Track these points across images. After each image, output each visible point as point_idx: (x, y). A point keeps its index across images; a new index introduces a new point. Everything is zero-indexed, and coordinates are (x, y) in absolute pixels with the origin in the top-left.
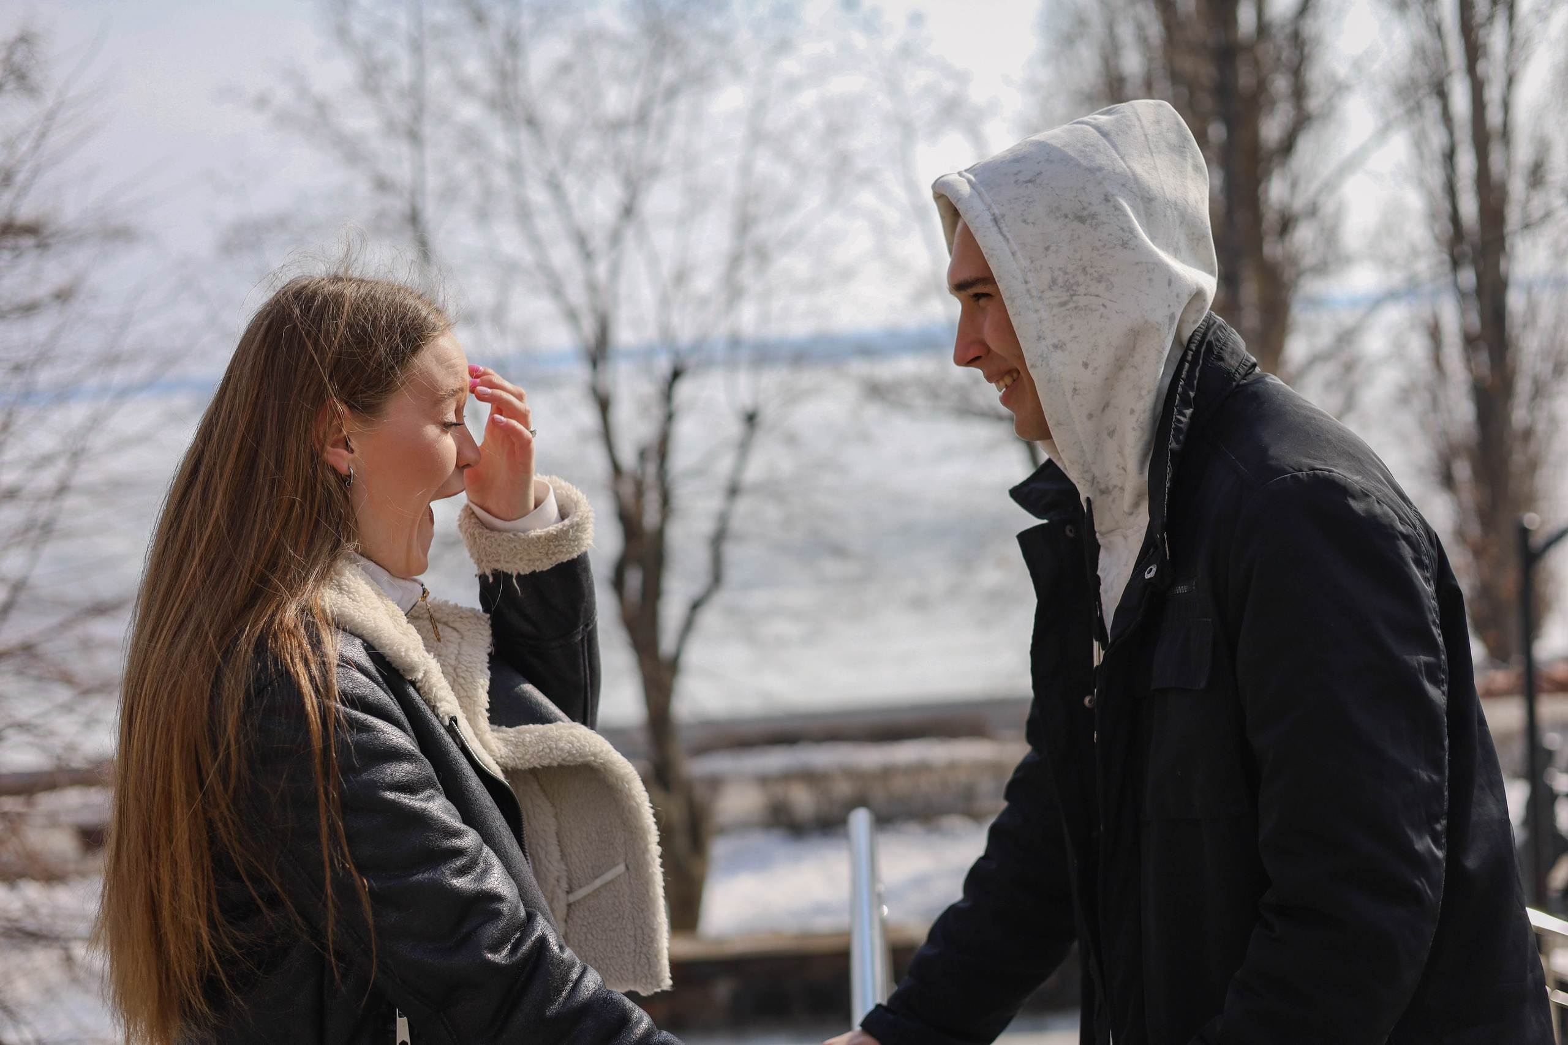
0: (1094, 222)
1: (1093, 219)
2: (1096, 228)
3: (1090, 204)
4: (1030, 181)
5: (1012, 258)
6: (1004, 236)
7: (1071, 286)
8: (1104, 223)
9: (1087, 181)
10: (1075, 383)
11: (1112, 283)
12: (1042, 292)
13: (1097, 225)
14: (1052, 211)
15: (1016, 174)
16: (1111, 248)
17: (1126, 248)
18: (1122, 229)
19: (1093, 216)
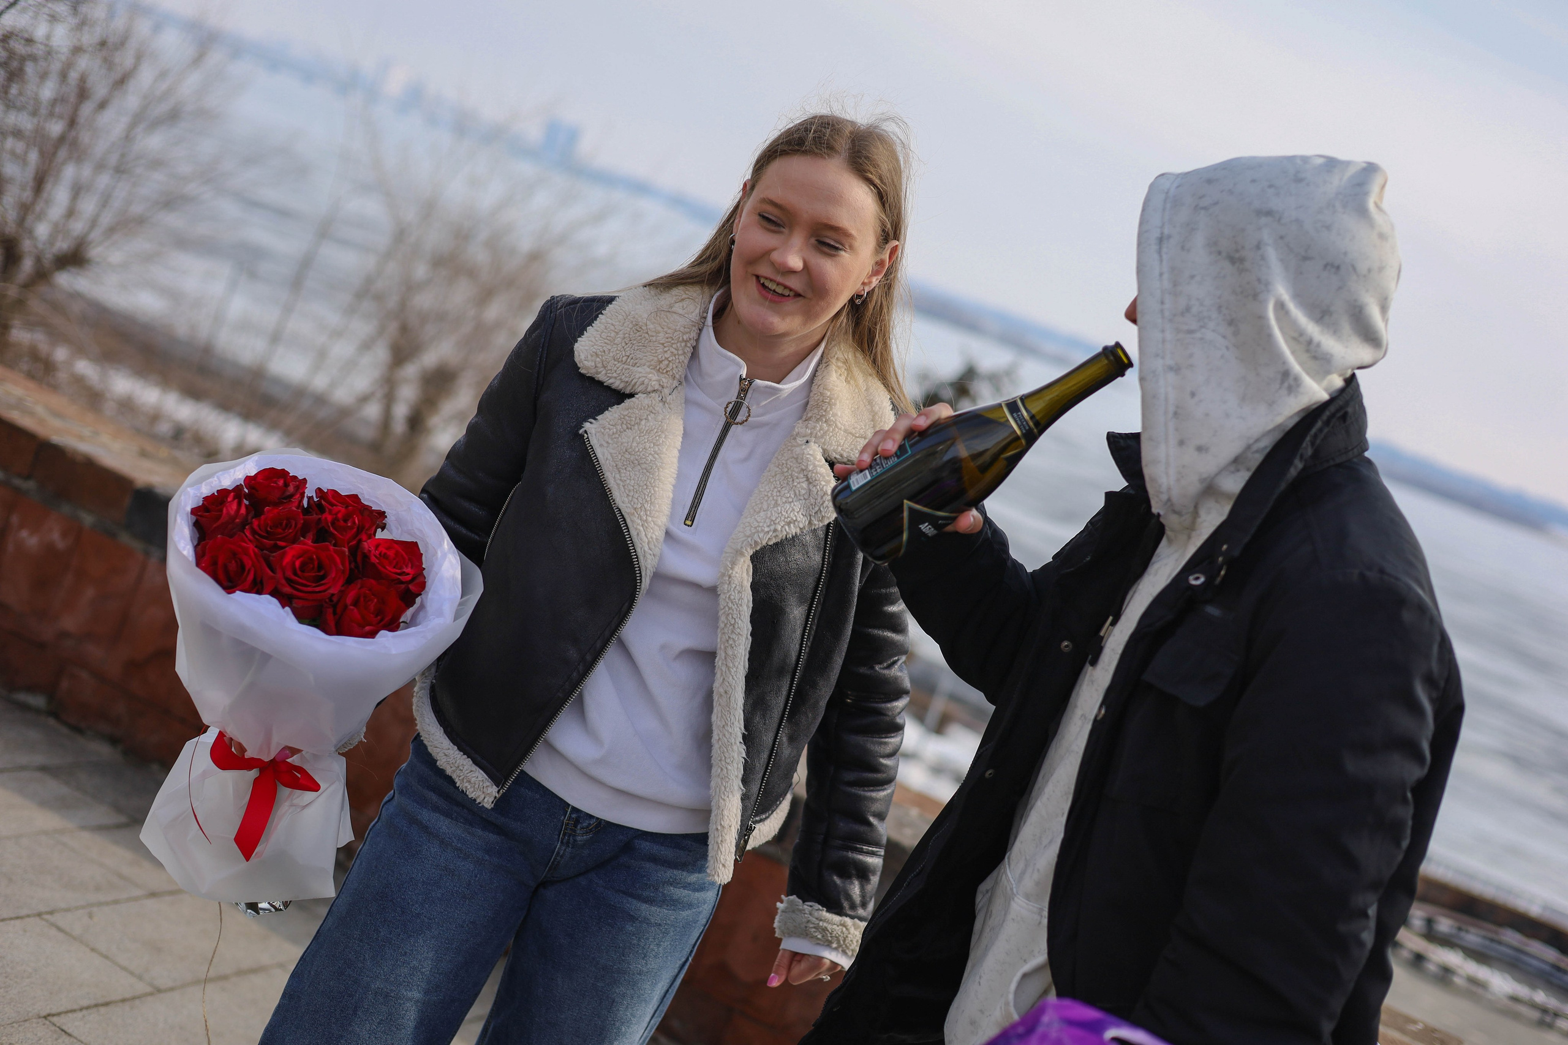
0: (1240, 266)
1: (1240, 263)
2: (1240, 273)
4: (1205, 208)
5: (1158, 278)
7: (1203, 318)
8: (1247, 270)
9: (1249, 224)
10: (1176, 407)
11: (1239, 330)
13: (1242, 269)
14: (1208, 244)
15: (1201, 197)
16: (1245, 297)
17: (1255, 299)
18: (1259, 281)
19: (1242, 260)
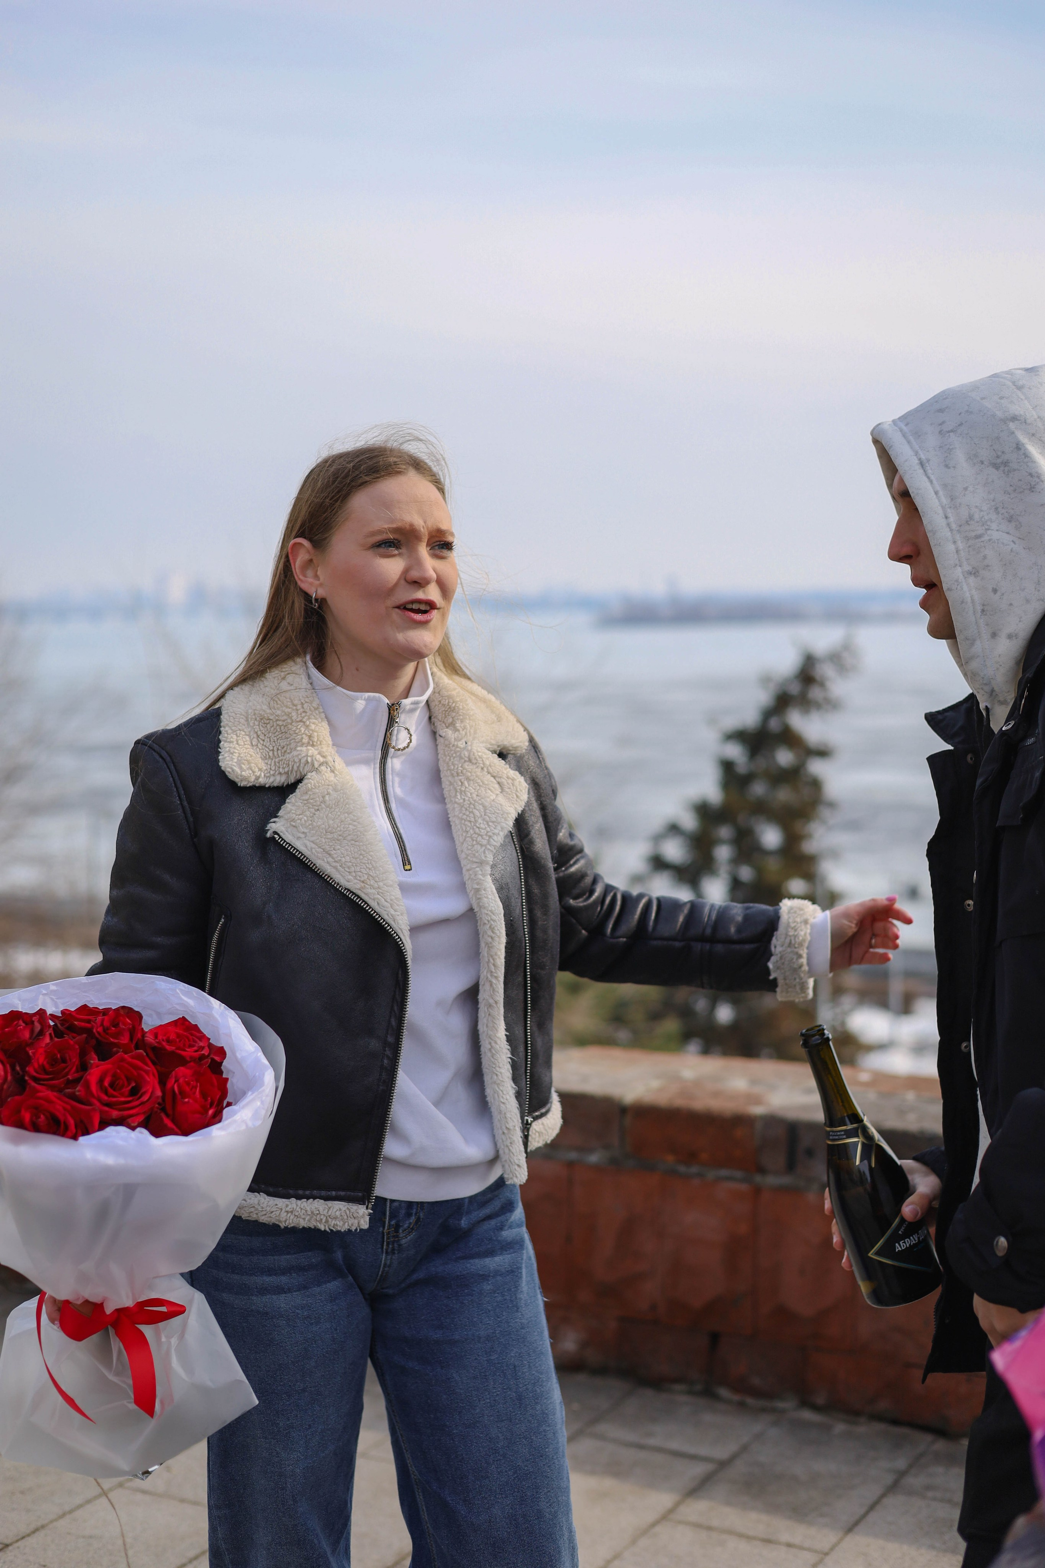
0: (1006, 469)
1: (1005, 466)
2: (1008, 474)
3: (1003, 452)
4: (952, 431)
5: (935, 496)
6: (928, 478)
7: (986, 522)
8: (1015, 470)
9: (1002, 431)
10: (983, 605)
11: (1020, 523)
12: (960, 526)
13: (1009, 471)
14: (970, 458)
15: (940, 424)
16: (1021, 492)
17: (1033, 491)
18: (1031, 475)
19: (1006, 463)
